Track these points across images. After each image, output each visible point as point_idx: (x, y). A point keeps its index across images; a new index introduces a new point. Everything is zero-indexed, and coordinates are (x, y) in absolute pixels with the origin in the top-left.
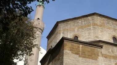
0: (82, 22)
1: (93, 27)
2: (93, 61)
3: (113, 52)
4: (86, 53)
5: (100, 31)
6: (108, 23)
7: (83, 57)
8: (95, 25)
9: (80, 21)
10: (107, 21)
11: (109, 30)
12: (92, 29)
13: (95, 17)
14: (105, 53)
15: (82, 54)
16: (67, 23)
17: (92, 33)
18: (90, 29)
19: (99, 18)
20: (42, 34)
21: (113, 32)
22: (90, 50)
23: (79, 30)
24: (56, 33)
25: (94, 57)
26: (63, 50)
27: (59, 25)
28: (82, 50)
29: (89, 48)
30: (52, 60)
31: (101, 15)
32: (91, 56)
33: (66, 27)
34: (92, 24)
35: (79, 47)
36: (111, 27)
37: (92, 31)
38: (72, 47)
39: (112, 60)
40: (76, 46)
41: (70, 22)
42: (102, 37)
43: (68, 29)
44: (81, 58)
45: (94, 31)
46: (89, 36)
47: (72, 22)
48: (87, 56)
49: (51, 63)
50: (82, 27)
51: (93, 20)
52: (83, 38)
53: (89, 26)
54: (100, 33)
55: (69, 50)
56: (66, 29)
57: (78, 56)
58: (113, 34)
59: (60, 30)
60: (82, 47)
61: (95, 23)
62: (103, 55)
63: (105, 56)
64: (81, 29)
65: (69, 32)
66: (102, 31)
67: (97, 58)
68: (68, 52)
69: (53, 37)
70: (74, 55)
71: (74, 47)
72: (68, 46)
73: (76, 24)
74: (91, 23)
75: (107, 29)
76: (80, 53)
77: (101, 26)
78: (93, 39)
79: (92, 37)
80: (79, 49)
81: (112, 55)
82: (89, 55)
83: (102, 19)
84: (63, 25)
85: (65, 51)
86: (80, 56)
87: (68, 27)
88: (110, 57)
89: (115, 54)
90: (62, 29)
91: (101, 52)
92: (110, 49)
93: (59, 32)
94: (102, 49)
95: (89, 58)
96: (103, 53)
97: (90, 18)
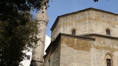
0: (79, 16)
1: (88, 21)
2: (86, 52)
3: (104, 43)
4: (80, 45)
5: (94, 25)
6: (103, 16)
7: (78, 49)
8: (90, 20)
9: (77, 15)
10: (102, 15)
11: (103, 23)
12: (87, 22)
13: (91, 11)
14: (97, 45)
15: (76, 47)
16: (67, 18)
17: (88, 27)
18: (86, 23)
19: (94, 12)
20: (47, 26)
21: (107, 25)
22: (83, 43)
23: (77, 24)
24: (57, 26)
25: (87, 48)
26: (60, 44)
27: (60, 19)
28: (77, 43)
29: (83, 41)
30: (54, 51)
31: (96, 10)
32: (84, 48)
33: (66, 21)
34: (87, 19)
35: (74, 41)
36: (105, 20)
37: (88, 25)
38: (68, 41)
39: (103, 51)
40: (71, 40)
41: (69, 17)
42: (96, 30)
43: (67, 23)
44: (75, 50)
45: (89, 25)
46: (84, 29)
47: (71, 16)
48: (81, 48)
49: (53, 53)
50: (79, 21)
51: (88, 14)
52: (80, 31)
53: (85, 20)
54: (95, 27)
55: (65, 44)
56: (66, 23)
57: (73, 48)
58: (107, 27)
59: (60, 24)
60: (77, 41)
61: (90, 18)
62: (95, 47)
63: (97, 48)
64: (78, 23)
65: (68, 26)
66: (96, 25)
67: (90, 49)
68: (65, 45)
69: (55, 29)
70: (70, 48)
71: (70, 41)
72: (64, 41)
73: (74, 18)
74: (87, 17)
75: (101, 22)
76: (75, 46)
77: (95, 20)
78: (88, 32)
79: (88, 31)
80: (74, 43)
81: (103, 46)
82: (82, 48)
83: (97, 13)
84: (63, 20)
85: (62, 45)
86: (74, 49)
87: (68, 21)
88: (102, 48)
89: (106, 46)
90: (62, 23)
91: (94, 44)
92: (102, 41)
93: (59, 26)
94: (95, 41)
95: (83, 50)
96: (95, 45)
97: (86, 13)
